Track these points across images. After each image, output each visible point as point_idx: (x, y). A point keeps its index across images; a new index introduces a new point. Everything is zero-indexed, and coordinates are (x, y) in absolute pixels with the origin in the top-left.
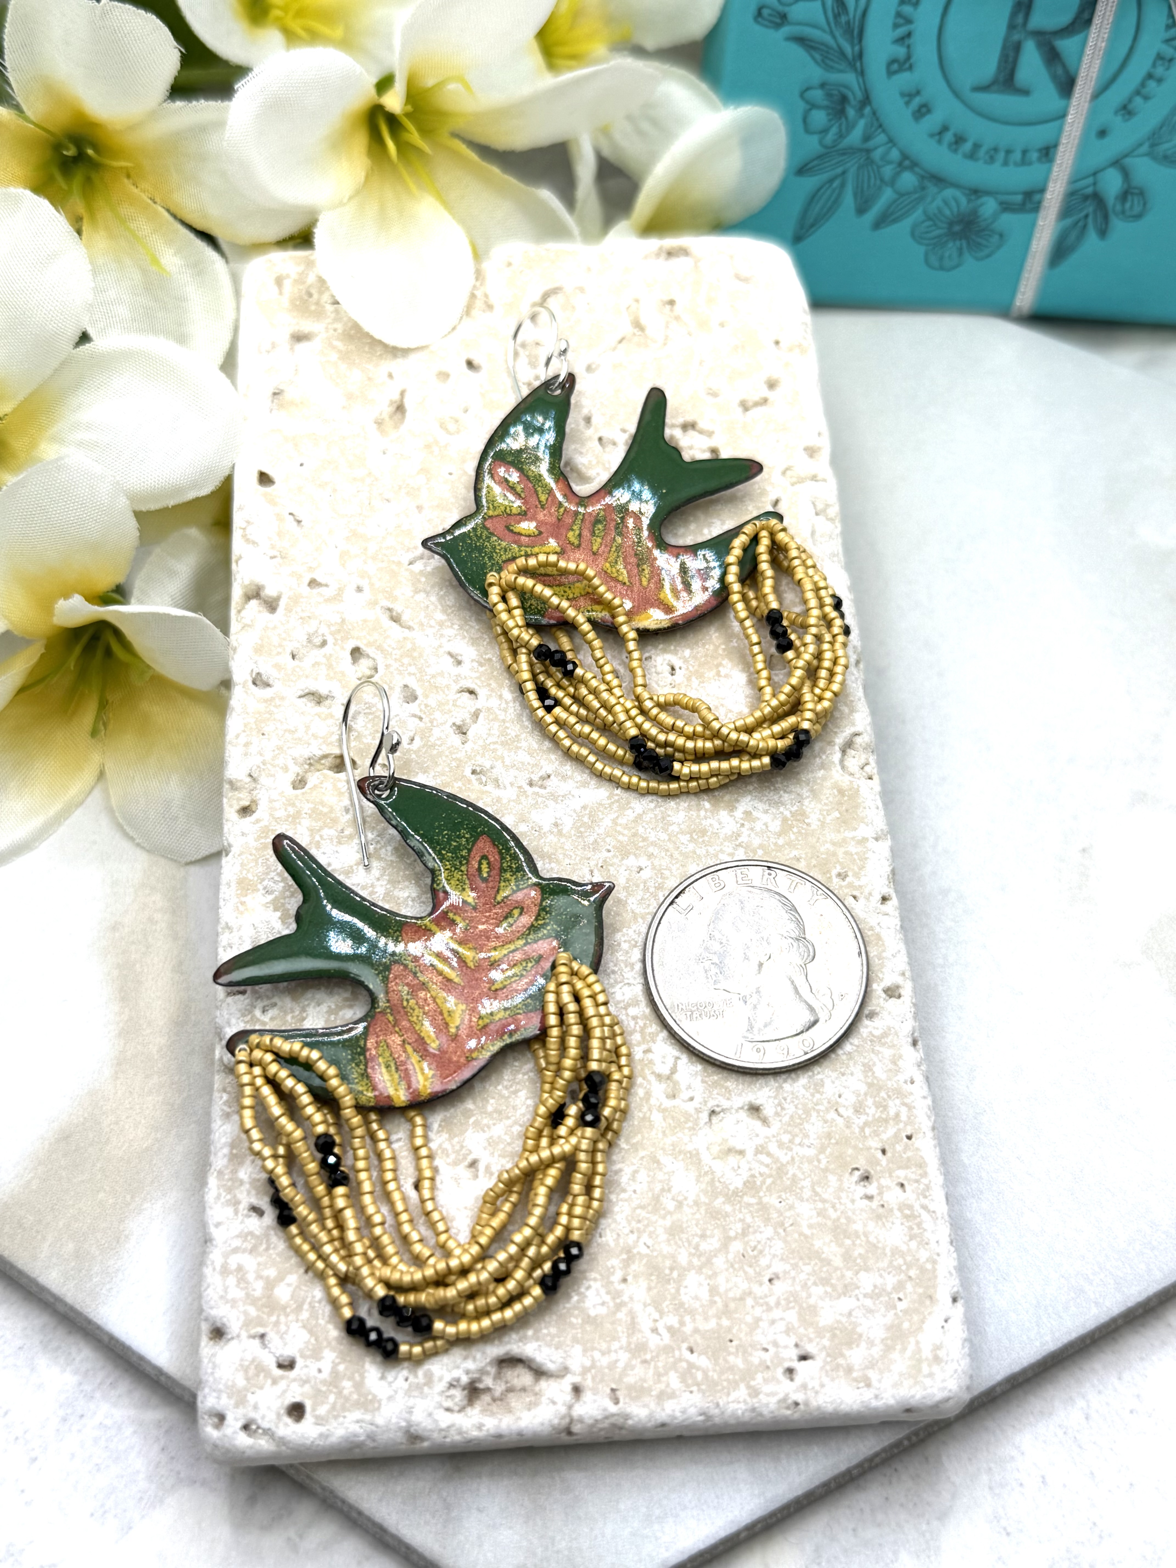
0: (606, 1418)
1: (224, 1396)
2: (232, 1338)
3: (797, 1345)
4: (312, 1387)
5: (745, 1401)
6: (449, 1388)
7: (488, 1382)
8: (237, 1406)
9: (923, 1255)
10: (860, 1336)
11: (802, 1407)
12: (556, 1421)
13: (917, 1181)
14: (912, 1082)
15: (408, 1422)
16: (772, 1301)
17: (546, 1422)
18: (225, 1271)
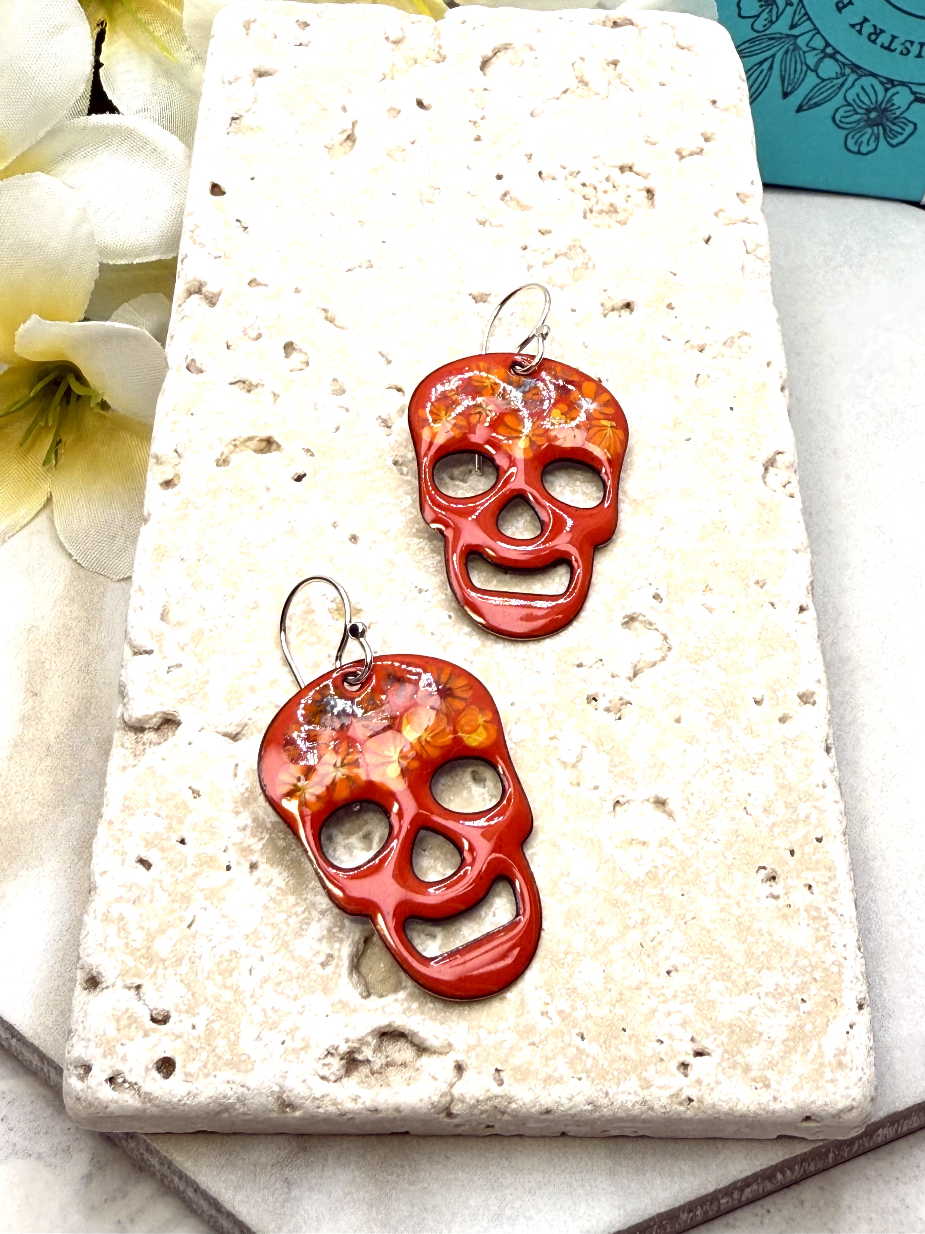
0: (489, 1099)
1: (92, 1044)
2: (107, 987)
3: (693, 1040)
4: (184, 1042)
5: (635, 1093)
6: (326, 1056)
7: (367, 1053)
8: (105, 1056)
9: (829, 958)
10: (761, 1034)
11: (694, 1103)
12: (435, 1099)
13: (826, 884)
14: (824, 787)
15: (281, 1087)
16: (669, 993)
17: (426, 1099)
18: (106, 919)
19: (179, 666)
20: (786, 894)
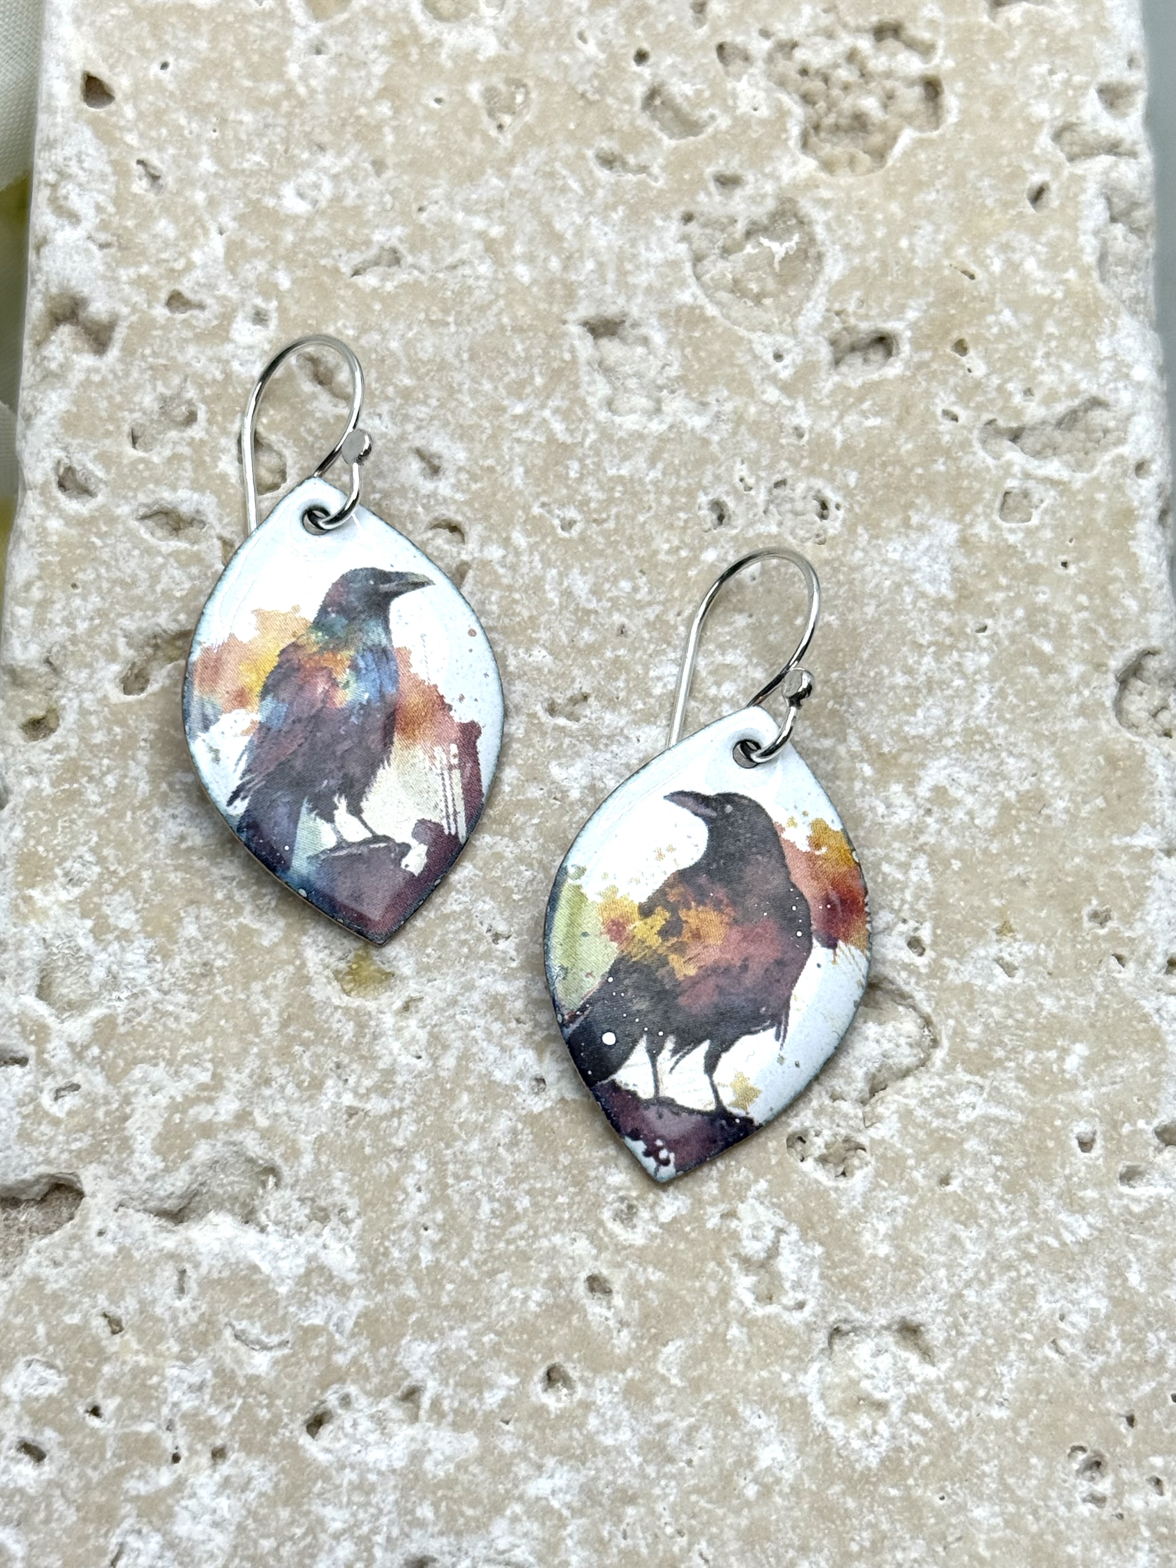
19: (75, 1087)
20: (1115, 1496)
